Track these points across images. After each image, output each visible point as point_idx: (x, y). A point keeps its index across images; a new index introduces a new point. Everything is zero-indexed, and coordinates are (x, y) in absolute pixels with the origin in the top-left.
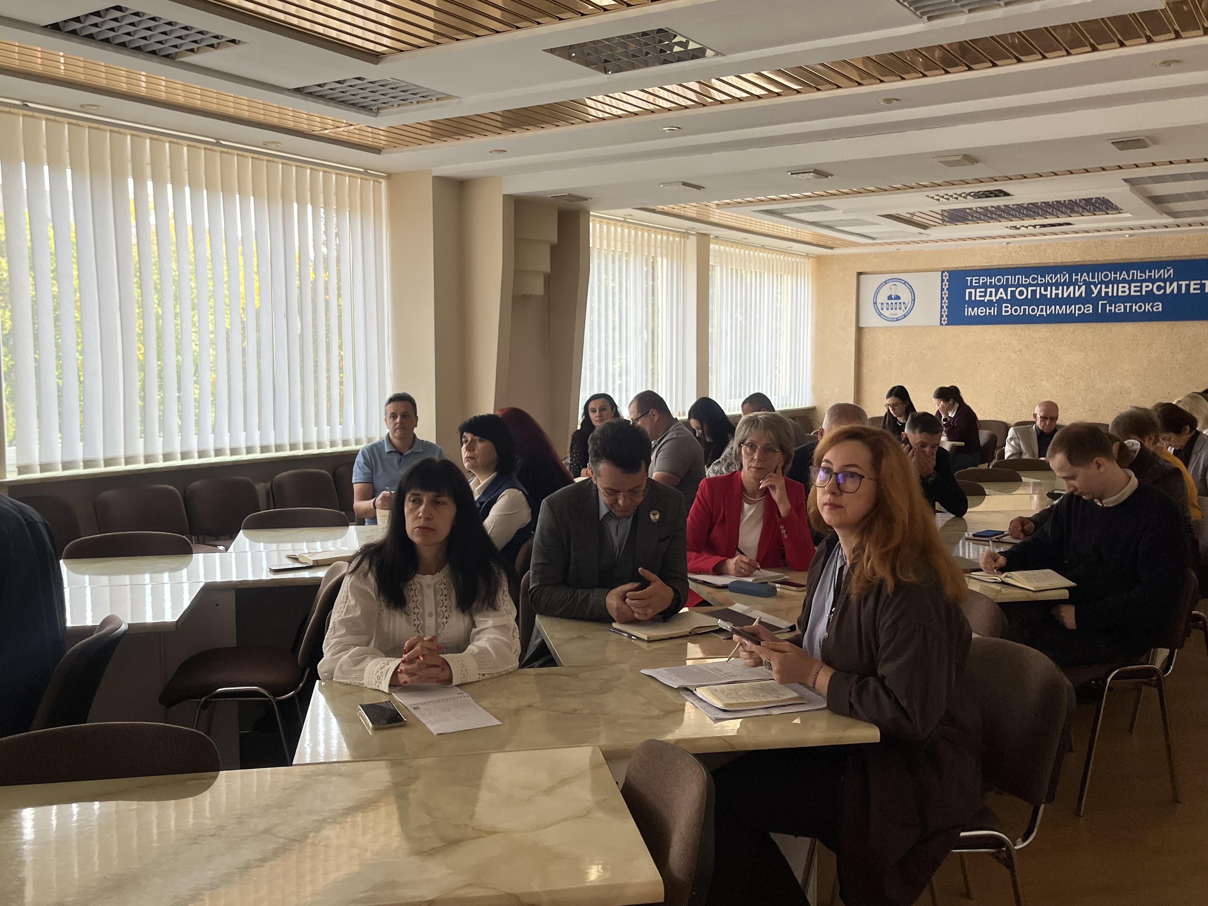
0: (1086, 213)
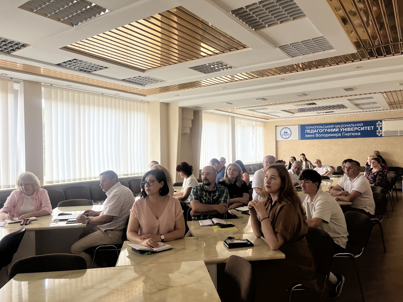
0: (338, 109)
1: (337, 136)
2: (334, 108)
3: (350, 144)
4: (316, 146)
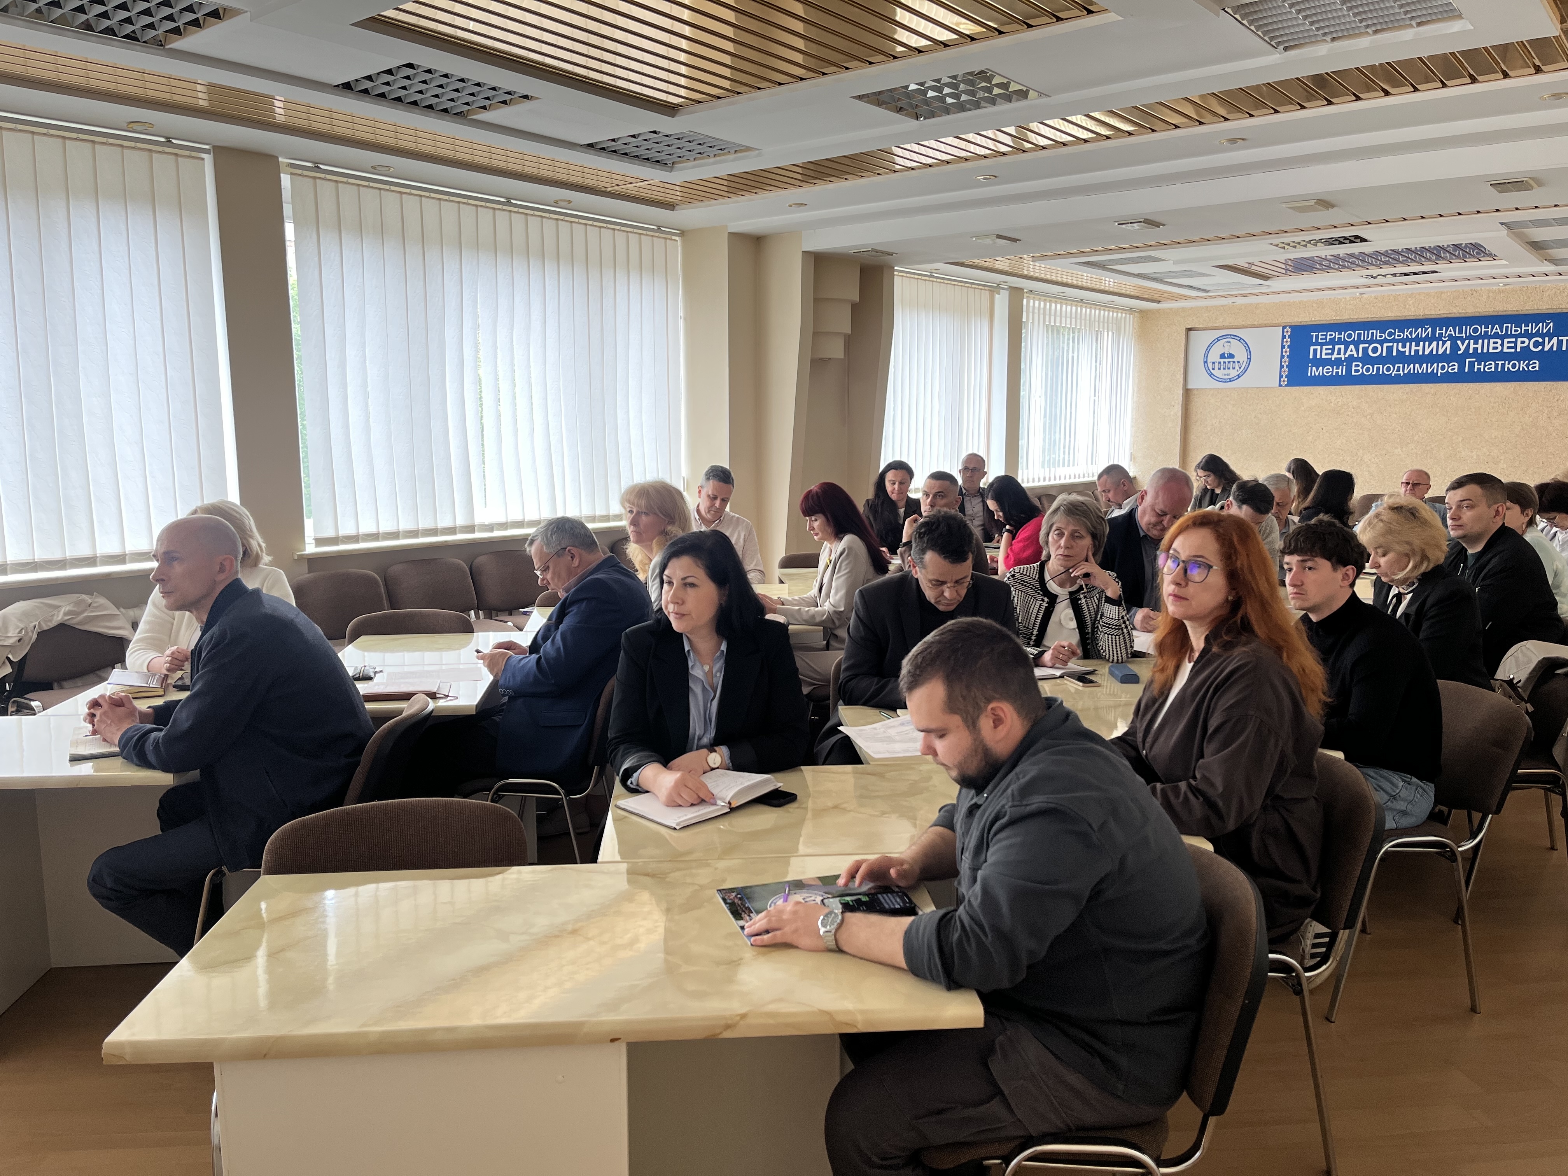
0: (1455, 260)
1: (1440, 371)
2: (1439, 257)
3: (1493, 407)
4: (1350, 413)
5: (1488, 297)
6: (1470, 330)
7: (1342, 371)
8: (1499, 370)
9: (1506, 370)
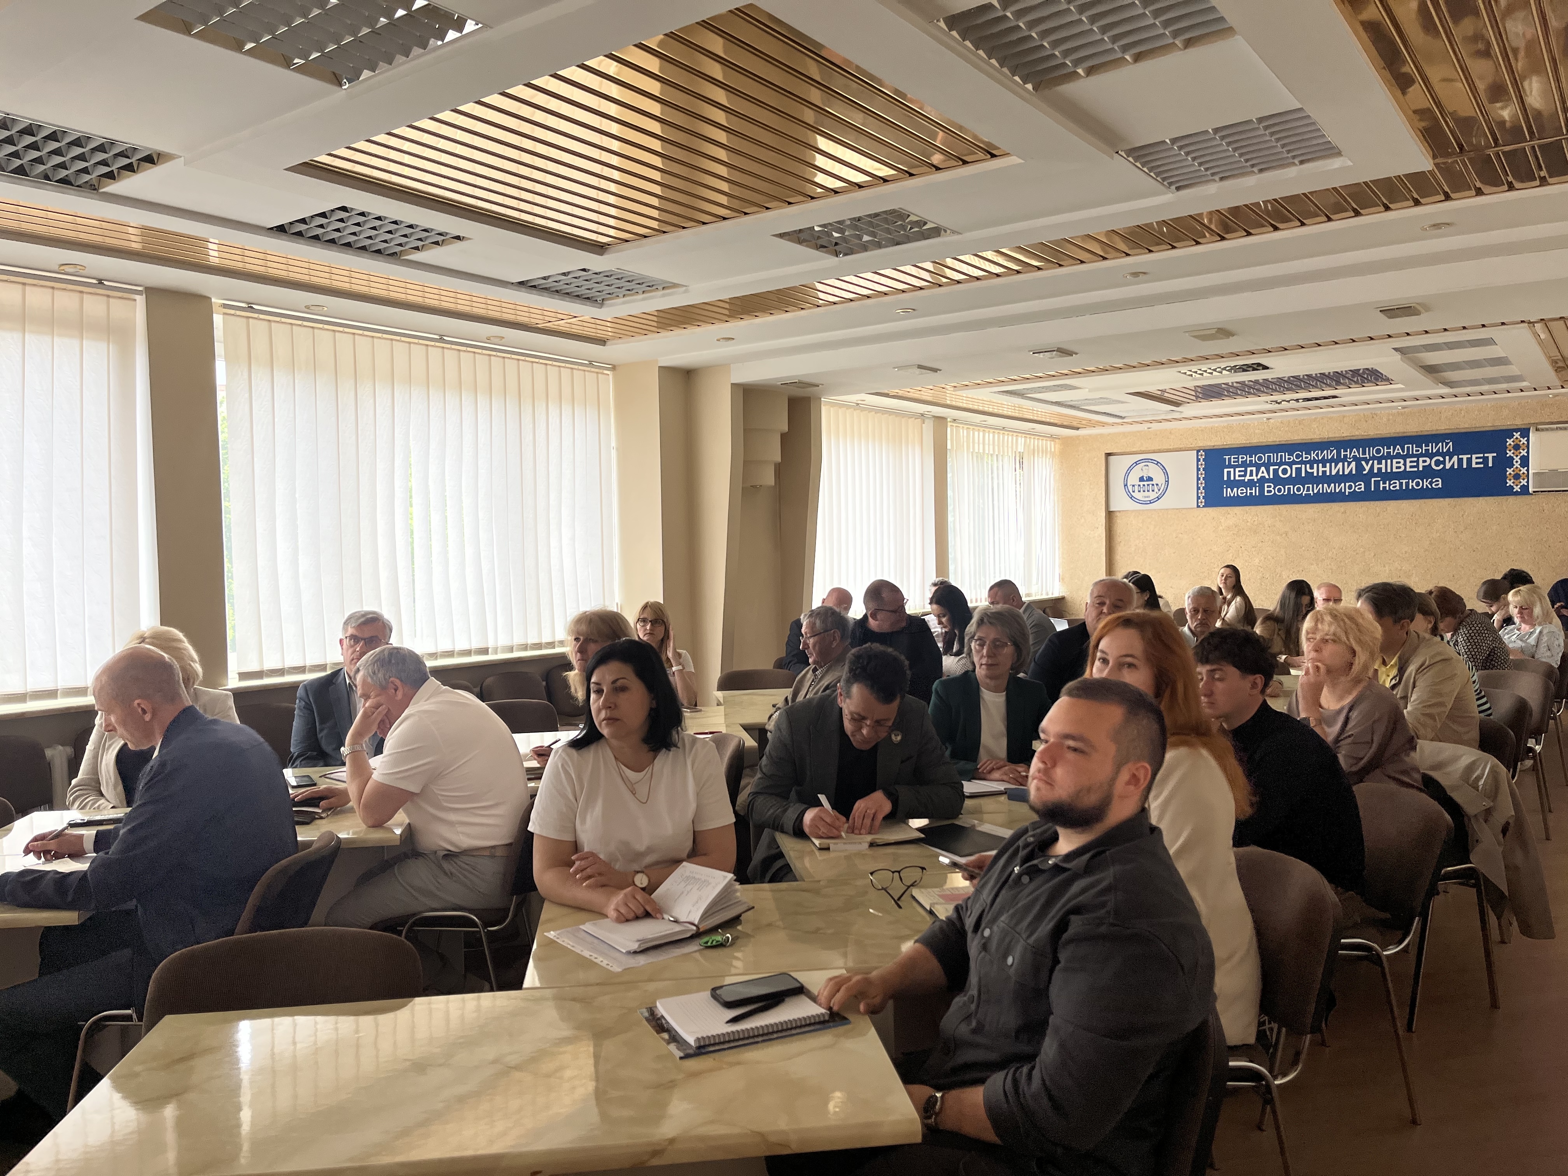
0: (1353, 385)
1: (1347, 490)
2: (1338, 383)
3: (1401, 524)
4: (1266, 532)
5: (1389, 420)
6: (1373, 451)
7: (1255, 491)
8: (1404, 488)
9: (1410, 488)
